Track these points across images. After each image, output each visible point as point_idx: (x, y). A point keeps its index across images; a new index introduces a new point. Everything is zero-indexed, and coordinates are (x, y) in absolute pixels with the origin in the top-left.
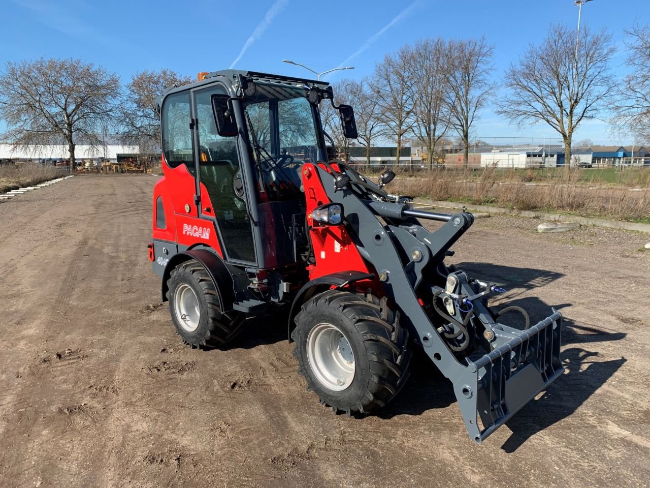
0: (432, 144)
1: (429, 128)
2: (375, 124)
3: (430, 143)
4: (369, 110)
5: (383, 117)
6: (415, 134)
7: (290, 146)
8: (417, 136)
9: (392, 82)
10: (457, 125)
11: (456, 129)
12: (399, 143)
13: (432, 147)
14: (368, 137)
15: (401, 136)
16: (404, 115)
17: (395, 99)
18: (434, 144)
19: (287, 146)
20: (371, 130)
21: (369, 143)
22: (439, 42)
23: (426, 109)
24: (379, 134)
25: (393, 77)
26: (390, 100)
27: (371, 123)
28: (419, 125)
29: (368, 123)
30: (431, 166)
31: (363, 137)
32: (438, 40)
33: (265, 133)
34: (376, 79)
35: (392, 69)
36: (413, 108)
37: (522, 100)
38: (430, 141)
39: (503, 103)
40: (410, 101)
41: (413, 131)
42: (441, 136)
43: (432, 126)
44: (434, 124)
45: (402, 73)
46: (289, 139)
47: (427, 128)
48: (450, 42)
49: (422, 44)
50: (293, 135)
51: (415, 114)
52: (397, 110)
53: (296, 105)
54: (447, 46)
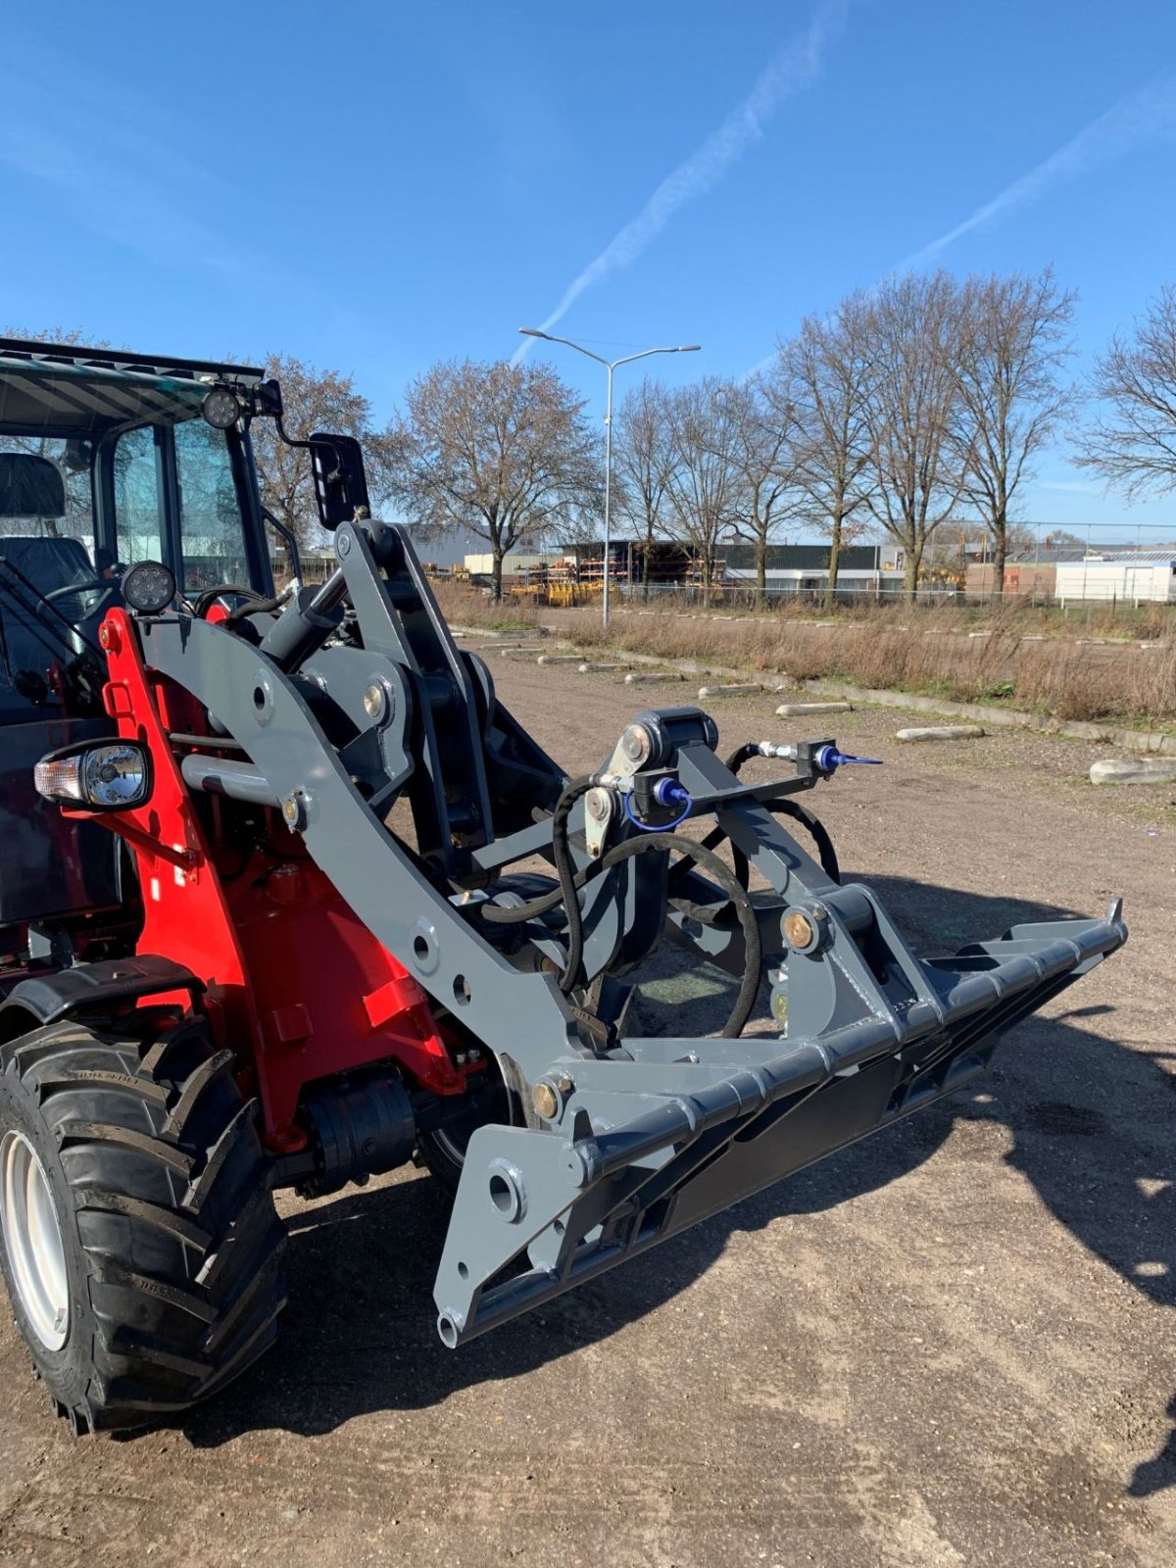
0: (919, 539)
1: (912, 502)
2: (781, 489)
3: (913, 537)
4: (765, 454)
5: (799, 470)
6: (876, 515)
7: (574, 542)
8: (880, 519)
9: (820, 385)
10: (978, 492)
11: (976, 502)
12: (838, 534)
13: (917, 548)
14: (763, 520)
15: (844, 520)
16: (850, 468)
17: (829, 429)
18: (924, 540)
19: (568, 541)
20: (771, 502)
21: (763, 537)
22: (941, 285)
23: (905, 453)
24: (789, 513)
25: (824, 372)
26: (816, 433)
27: (770, 485)
28: (885, 492)
29: (763, 485)
30: (915, 595)
31: (748, 519)
32: (938, 280)
33: (515, 509)
34: (783, 378)
35: (820, 353)
36: (872, 452)
37: (1138, 430)
38: (912, 531)
39: (1091, 439)
40: (864, 433)
41: (871, 507)
42: (941, 520)
43: (919, 494)
44: (923, 488)
45: (847, 363)
46: (572, 525)
47: (906, 498)
48: (968, 285)
49: (897, 290)
50: (582, 514)
51: (878, 466)
52: (833, 453)
53: (592, 440)
54: (957, 293)
